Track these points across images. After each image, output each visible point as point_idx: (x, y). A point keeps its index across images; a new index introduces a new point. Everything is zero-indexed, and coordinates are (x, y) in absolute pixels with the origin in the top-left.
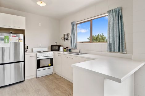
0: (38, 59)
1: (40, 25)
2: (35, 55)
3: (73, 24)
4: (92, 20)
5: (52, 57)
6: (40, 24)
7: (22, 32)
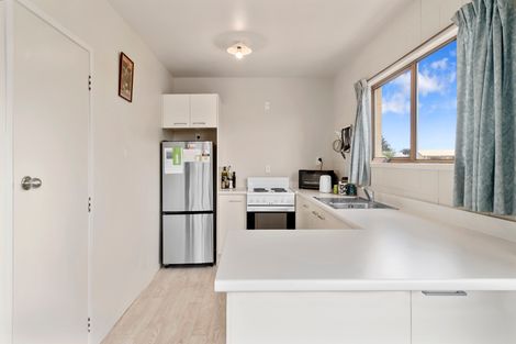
0: (250, 209)
1: (267, 108)
2: (241, 198)
3: (359, 90)
4: (416, 62)
5: (291, 209)
6: (267, 103)
7: (210, 134)
